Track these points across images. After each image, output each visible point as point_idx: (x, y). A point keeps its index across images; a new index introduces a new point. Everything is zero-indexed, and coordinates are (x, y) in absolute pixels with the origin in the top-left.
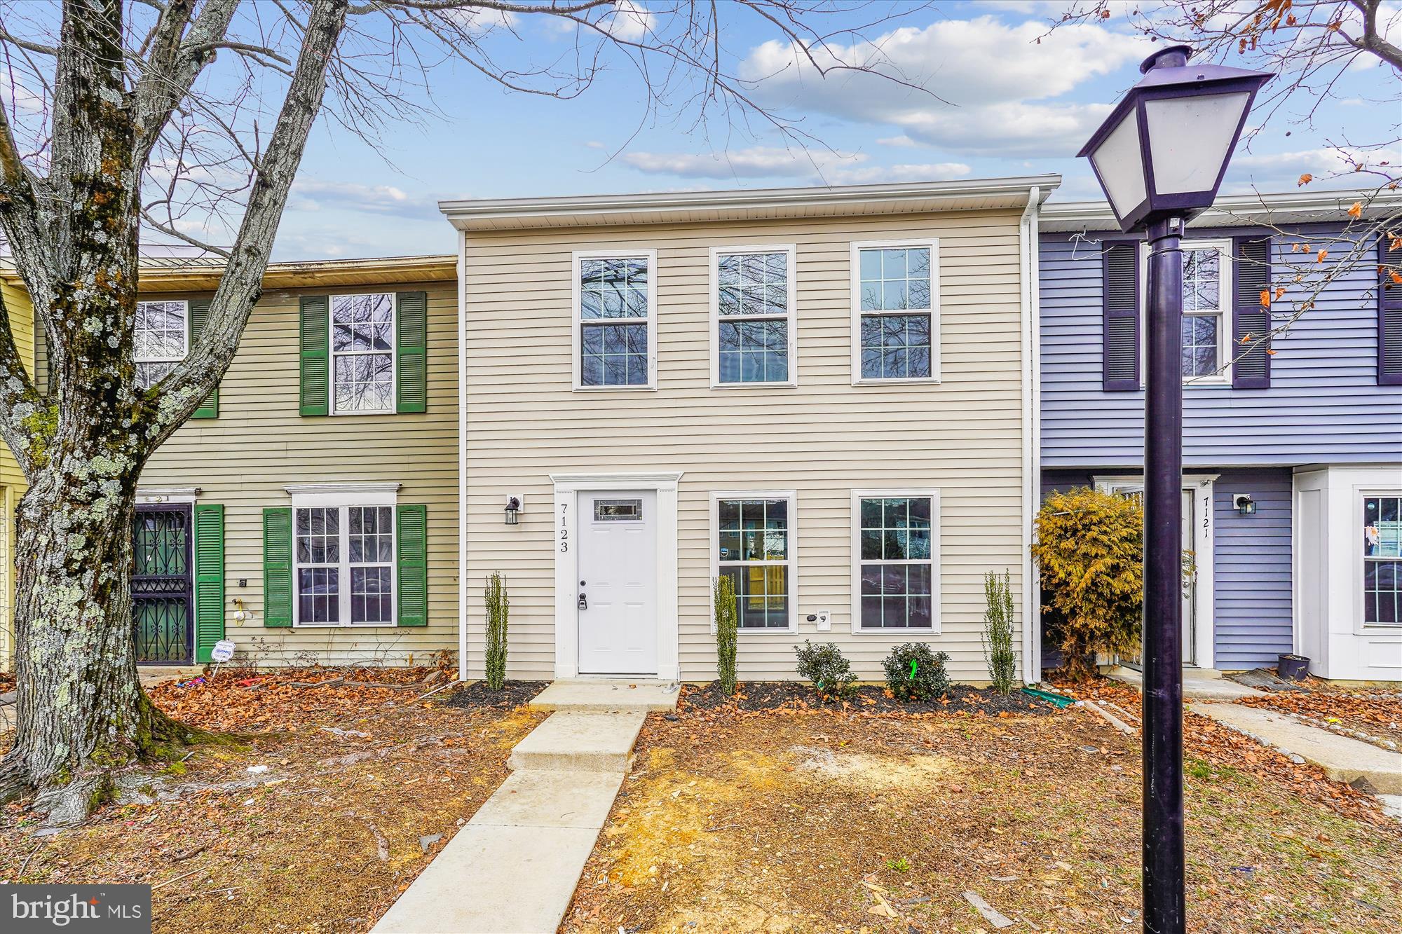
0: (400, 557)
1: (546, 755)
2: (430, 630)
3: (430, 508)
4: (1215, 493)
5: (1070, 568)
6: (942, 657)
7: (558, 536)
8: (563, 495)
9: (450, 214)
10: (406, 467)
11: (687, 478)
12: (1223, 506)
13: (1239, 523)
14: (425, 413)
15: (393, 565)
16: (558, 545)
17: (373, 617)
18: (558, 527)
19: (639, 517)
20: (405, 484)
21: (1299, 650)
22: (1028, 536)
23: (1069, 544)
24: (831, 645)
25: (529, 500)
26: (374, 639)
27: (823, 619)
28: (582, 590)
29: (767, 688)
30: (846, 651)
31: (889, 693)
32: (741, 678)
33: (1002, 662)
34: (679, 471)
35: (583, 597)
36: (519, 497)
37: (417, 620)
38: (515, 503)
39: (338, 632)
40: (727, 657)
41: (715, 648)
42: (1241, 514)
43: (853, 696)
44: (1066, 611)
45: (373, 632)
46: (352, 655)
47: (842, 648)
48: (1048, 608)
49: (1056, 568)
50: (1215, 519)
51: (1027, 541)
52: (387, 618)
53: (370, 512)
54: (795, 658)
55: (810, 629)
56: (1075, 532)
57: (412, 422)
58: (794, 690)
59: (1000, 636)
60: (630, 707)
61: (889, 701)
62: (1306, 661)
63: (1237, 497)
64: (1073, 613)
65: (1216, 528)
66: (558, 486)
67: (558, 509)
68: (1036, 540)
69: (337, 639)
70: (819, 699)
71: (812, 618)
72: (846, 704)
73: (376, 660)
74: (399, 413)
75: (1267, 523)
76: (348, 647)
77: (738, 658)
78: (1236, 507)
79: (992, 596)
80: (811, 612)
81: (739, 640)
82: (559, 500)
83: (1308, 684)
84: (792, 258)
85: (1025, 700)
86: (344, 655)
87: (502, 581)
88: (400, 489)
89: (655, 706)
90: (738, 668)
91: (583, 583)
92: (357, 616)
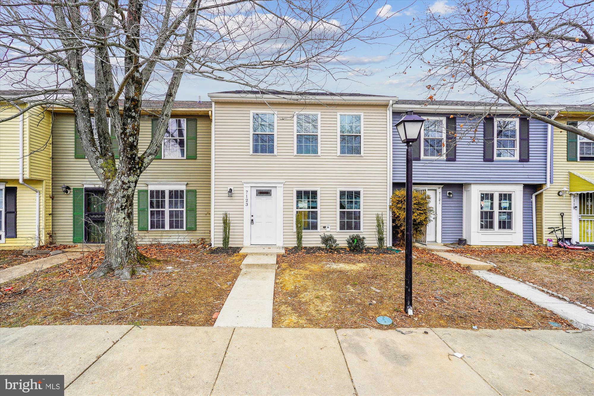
0: (187, 207)
1: (252, 265)
2: (197, 232)
3: (197, 191)
4: (442, 191)
5: (400, 212)
6: (364, 238)
7: (245, 201)
8: (247, 188)
9: (211, 97)
10: (189, 177)
11: (286, 183)
12: (445, 194)
13: (448, 200)
14: (196, 159)
15: (184, 210)
16: (245, 204)
17: (177, 227)
18: (245, 198)
19: (271, 195)
20: (189, 183)
21: (464, 237)
22: (389, 203)
23: (400, 205)
24: (331, 235)
25: (235, 189)
26: (177, 234)
27: (328, 227)
28: (252, 218)
29: (312, 248)
30: (335, 237)
31: (348, 249)
32: (304, 246)
33: (381, 240)
34: (284, 181)
35: (252, 220)
36: (232, 188)
37: (193, 228)
38: (231, 190)
39: (164, 232)
40: (299, 239)
41: (296, 236)
42: (449, 197)
43: (338, 250)
44: (399, 225)
45: (177, 232)
46: (169, 240)
47: (334, 236)
48: (394, 224)
49: (396, 213)
50: (442, 199)
51: (388, 204)
52: (182, 227)
53: (176, 192)
54: (320, 239)
55: (324, 230)
56: (402, 202)
57: (191, 162)
58: (319, 249)
59: (380, 232)
60: (271, 253)
61: (348, 251)
62: (465, 240)
63: (448, 192)
64: (401, 226)
65: (442, 201)
66: (245, 185)
67: (245, 192)
68: (391, 204)
69: (164, 235)
70: (328, 251)
71: (324, 227)
72: (336, 252)
73: (178, 241)
74: (187, 159)
75: (456, 200)
76: (168, 237)
77: (303, 239)
78: (448, 195)
79: (378, 220)
80: (324, 225)
81: (303, 234)
82: (245, 189)
83: (466, 246)
84: (319, 117)
85: (387, 251)
86: (166, 240)
87: (228, 215)
88: (187, 184)
89: (279, 253)
90: (303, 242)
91: (252, 216)
92: (171, 226)
